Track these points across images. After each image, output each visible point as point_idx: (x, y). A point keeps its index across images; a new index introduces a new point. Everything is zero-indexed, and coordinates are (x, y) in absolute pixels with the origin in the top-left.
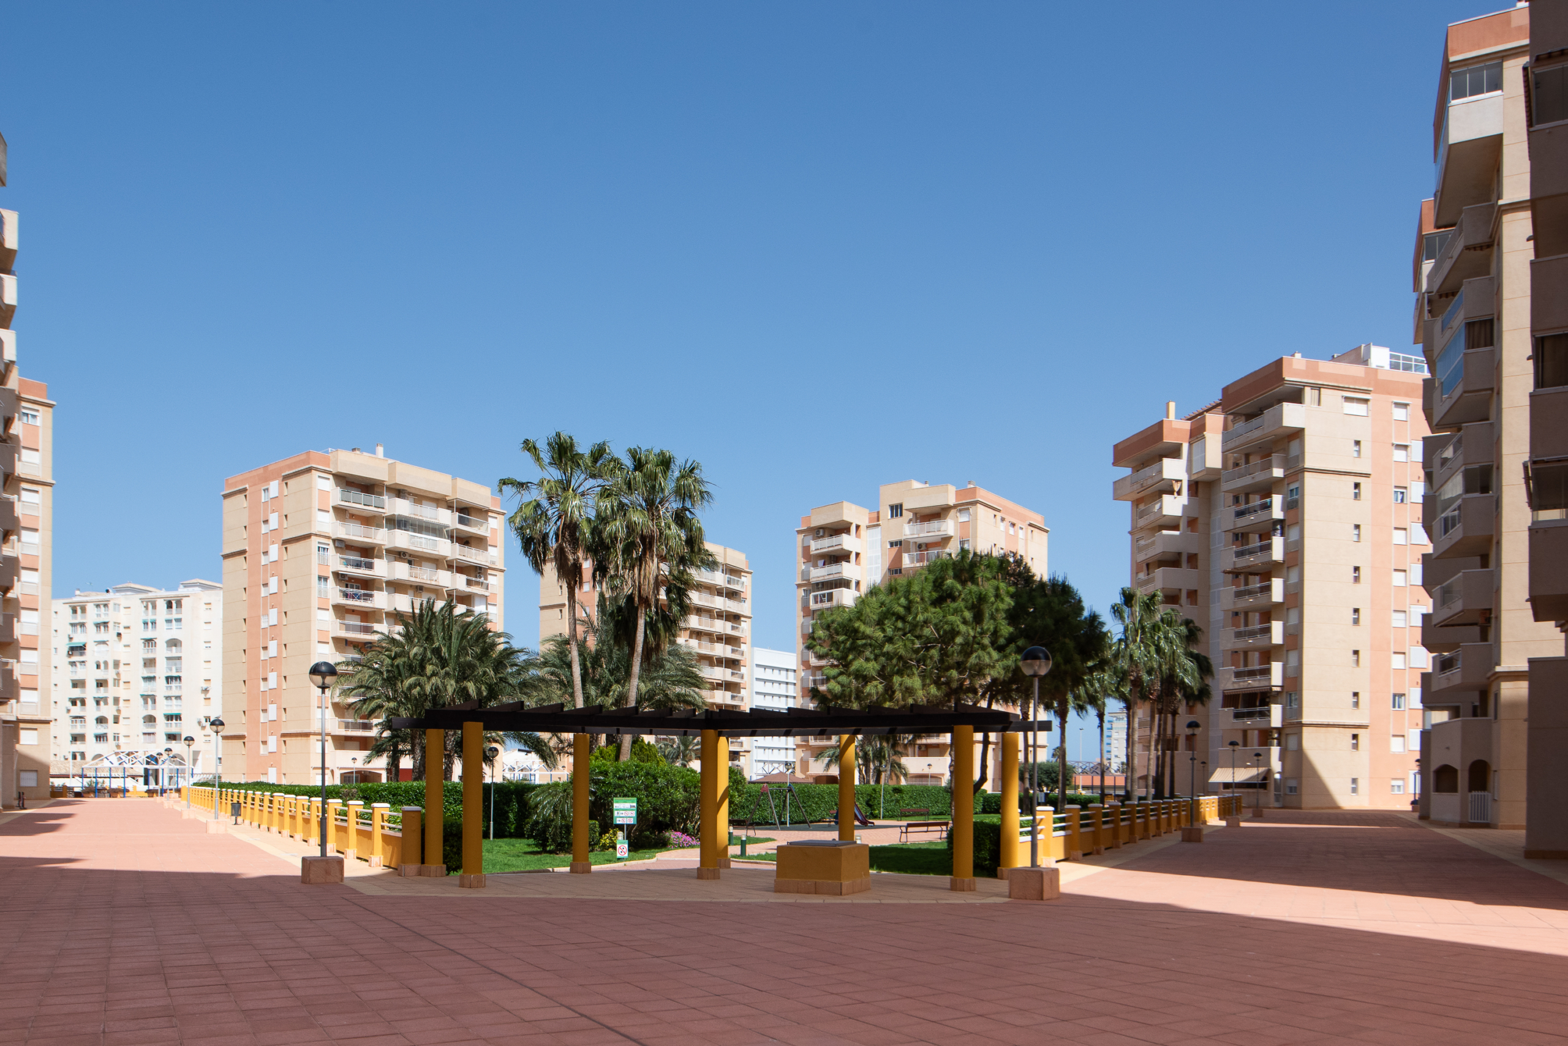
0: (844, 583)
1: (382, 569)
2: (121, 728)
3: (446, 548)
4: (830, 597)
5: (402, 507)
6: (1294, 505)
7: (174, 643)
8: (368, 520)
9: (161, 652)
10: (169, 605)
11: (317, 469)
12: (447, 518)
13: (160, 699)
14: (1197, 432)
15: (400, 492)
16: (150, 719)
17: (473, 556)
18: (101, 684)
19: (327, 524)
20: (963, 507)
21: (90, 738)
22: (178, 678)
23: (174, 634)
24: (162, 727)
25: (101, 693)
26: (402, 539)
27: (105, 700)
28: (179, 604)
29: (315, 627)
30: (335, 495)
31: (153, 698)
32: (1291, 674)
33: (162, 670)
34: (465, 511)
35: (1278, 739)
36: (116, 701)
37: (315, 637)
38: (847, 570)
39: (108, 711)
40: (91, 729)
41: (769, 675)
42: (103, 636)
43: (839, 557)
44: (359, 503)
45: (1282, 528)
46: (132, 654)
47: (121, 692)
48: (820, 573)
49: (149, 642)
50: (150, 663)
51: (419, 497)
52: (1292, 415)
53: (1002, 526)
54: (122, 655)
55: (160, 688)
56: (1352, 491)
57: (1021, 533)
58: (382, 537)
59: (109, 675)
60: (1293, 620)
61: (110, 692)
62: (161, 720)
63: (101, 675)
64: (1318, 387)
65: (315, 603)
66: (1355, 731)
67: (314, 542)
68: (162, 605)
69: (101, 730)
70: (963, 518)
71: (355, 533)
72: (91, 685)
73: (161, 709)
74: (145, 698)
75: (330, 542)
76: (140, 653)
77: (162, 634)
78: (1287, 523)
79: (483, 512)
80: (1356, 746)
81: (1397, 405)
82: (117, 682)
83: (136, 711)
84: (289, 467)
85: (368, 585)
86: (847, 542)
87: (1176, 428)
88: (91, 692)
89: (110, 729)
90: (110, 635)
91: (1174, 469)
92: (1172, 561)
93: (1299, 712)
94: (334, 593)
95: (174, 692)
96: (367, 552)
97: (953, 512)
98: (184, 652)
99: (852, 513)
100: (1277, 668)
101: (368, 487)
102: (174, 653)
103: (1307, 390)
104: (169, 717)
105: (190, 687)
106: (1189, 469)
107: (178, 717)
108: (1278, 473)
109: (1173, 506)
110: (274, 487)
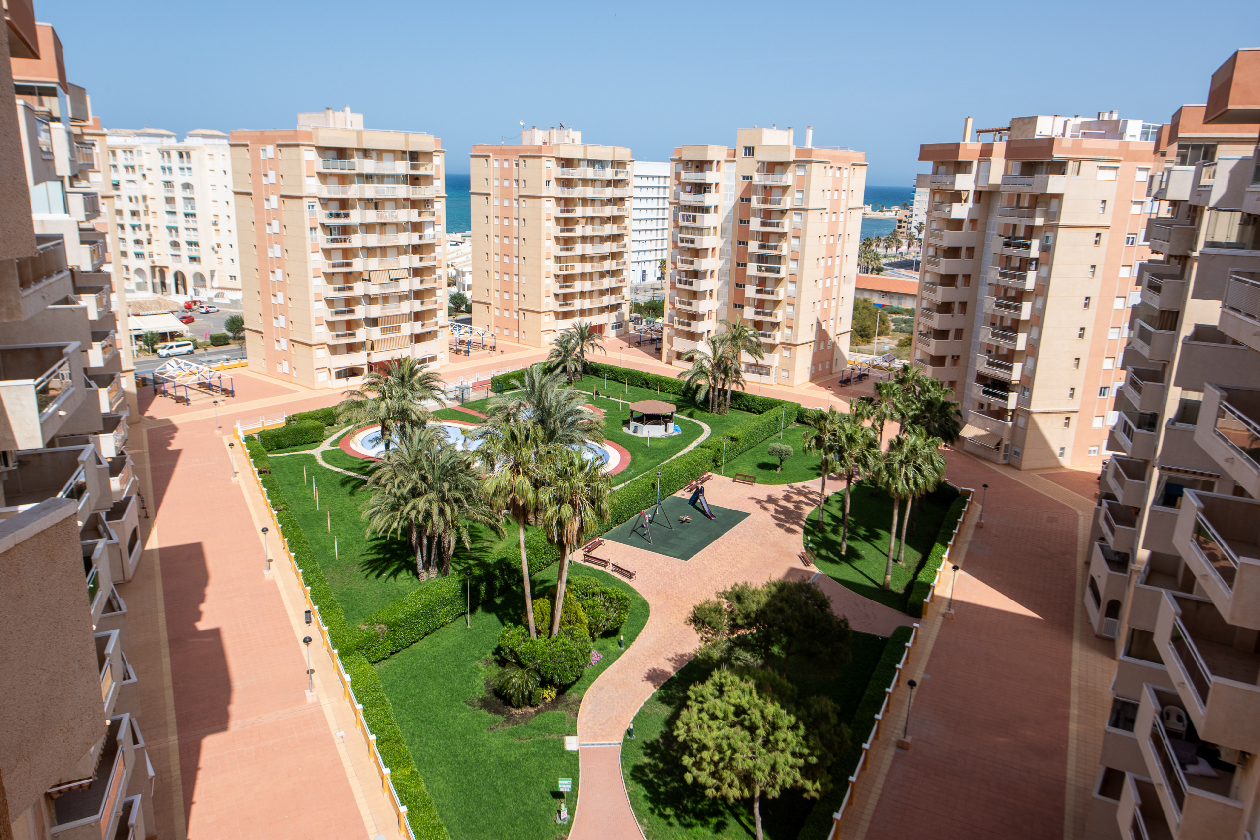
0: (705, 210)
1: (356, 216)
2: (154, 248)
3: (403, 191)
4: (694, 220)
5: (369, 166)
6: (1047, 249)
7: (187, 186)
8: (344, 179)
9: (178, 193)
10: (181, 156)
11: (303, 145)
12: (402, 167)
13: (181, 230)
14: (986, 152)
15: (366, 153)
16: (175, 245)
17: (423, 192)
18: (134, 214)
19: (313, 186)
20: (801, 164)
21: (131, 255)
22: (194, 215)
23: (187, 178)
24: (185, 251)
25: (135, 221)
26: (370, 191)
27: (139, 226)
28: (188, 154)
29: (311, 266)
30: (319, 164)
31: (176, 229)
32: (1026, 373)
33: (180, 207)
34: (414, 156)
35: (1012, 416)
36: (148, 227)
37: (311, 274)
38: (709, 199)
39: (142, 235)
40: (132, 249)
41: (645, 182)
42: (131, 176)
43: (701, 188)
44: (338, 167)
45: (1036, 264)
46: (158, 193)
47: (150, 220)
48: (688, 199)
49: (168, 184)
50: (170, 200)
51: (380, 153)
52: (1055, 184)
53: (830, 172)
54: (149, 191)
55: (180, 221)
56: (1094, 238)
57: (845, 173)
58: (353, 191)
59: (141, 207)
60: (1034, 334)
61: (143, 220)
62: (184, 246)
63: (134, 207)
64: (1080, 161)
65: (309, 249)
66: (1068, 415)
67: (306, 201)
68: (175, 155)
69: (138, 249)
70: (800, 172)
71: (334, 191)
72: (127, 214)
73: (183, 237)
74: (170, 229)
75: (317, 200)
76: (162, 193)
77: (178, 178)
78: (1040, 261)
79: (428, 155)
80: (1067, 425)
81: (1140, 169)
82: (146, 212)
83: (163, 238)
84: (282, 138)
85: (345, 230)
86: (709, 177)
87: (970, 148)
88: (128, 220)
89: (145, 249)
90: (137, 176)
91: (964, 182)
92: (953, 252)
93: (1029, 402)
94: (322, 239)
95: (191, 225)
96: (344, 204)
97: (793, 166)
98: (197, 194)
99: (715, 153)
100: (1017, 367)
101: (342, 153)
102: (188, 194)
103: (1071, 163)
104: (190, 244)
105: (203, 221)
106: (976, 181)
107: (196, 244)
108: (1039, 221)
109: (960, 211)
110: (270, 150)
